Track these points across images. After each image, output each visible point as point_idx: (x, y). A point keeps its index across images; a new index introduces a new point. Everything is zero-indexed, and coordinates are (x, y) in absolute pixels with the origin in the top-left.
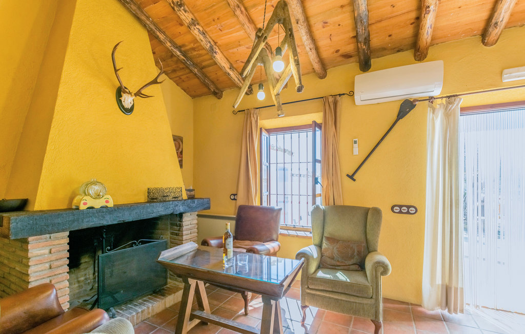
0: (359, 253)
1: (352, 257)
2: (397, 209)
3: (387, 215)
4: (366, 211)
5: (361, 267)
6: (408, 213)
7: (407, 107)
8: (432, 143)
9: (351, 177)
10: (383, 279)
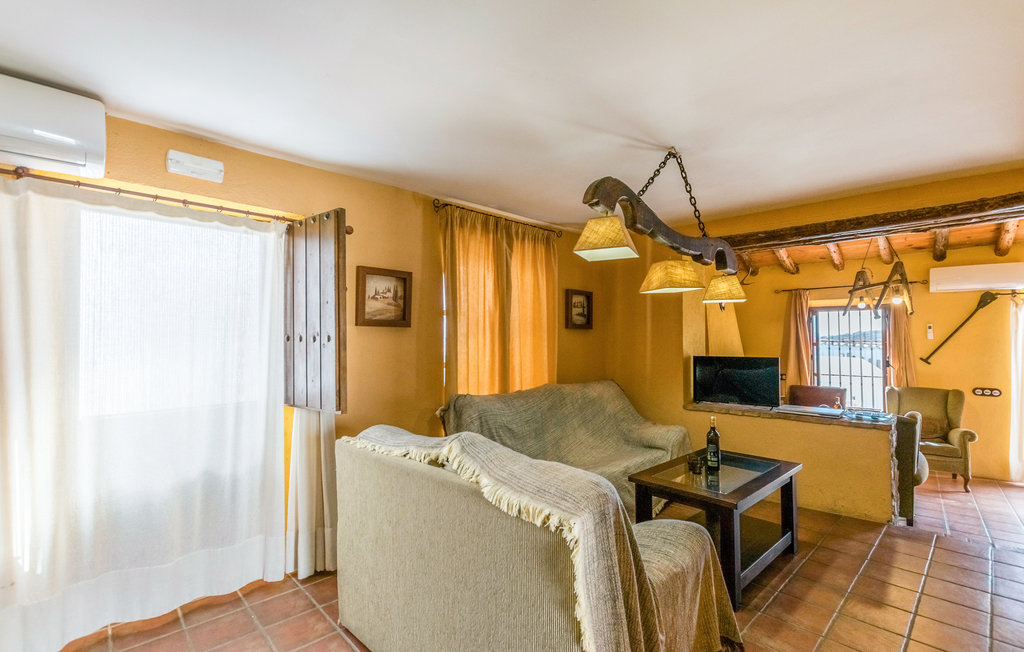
0: (942, 429)
1: (935, 432)
2: (980, 392)
3: (969, 397)
4: (946, 393)
5: (945, 439)
6: (991, 395)
7: (987, 298)
8: (1016, 331)
9: (926, 360)
10: (970, 445)
